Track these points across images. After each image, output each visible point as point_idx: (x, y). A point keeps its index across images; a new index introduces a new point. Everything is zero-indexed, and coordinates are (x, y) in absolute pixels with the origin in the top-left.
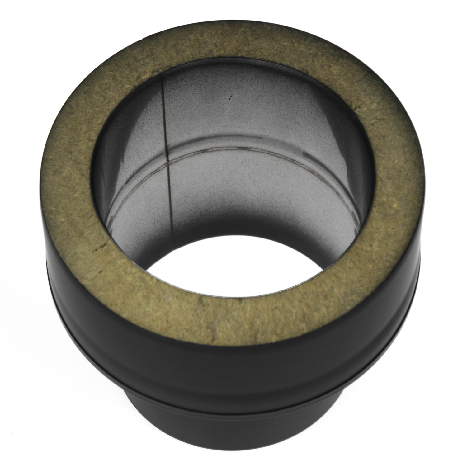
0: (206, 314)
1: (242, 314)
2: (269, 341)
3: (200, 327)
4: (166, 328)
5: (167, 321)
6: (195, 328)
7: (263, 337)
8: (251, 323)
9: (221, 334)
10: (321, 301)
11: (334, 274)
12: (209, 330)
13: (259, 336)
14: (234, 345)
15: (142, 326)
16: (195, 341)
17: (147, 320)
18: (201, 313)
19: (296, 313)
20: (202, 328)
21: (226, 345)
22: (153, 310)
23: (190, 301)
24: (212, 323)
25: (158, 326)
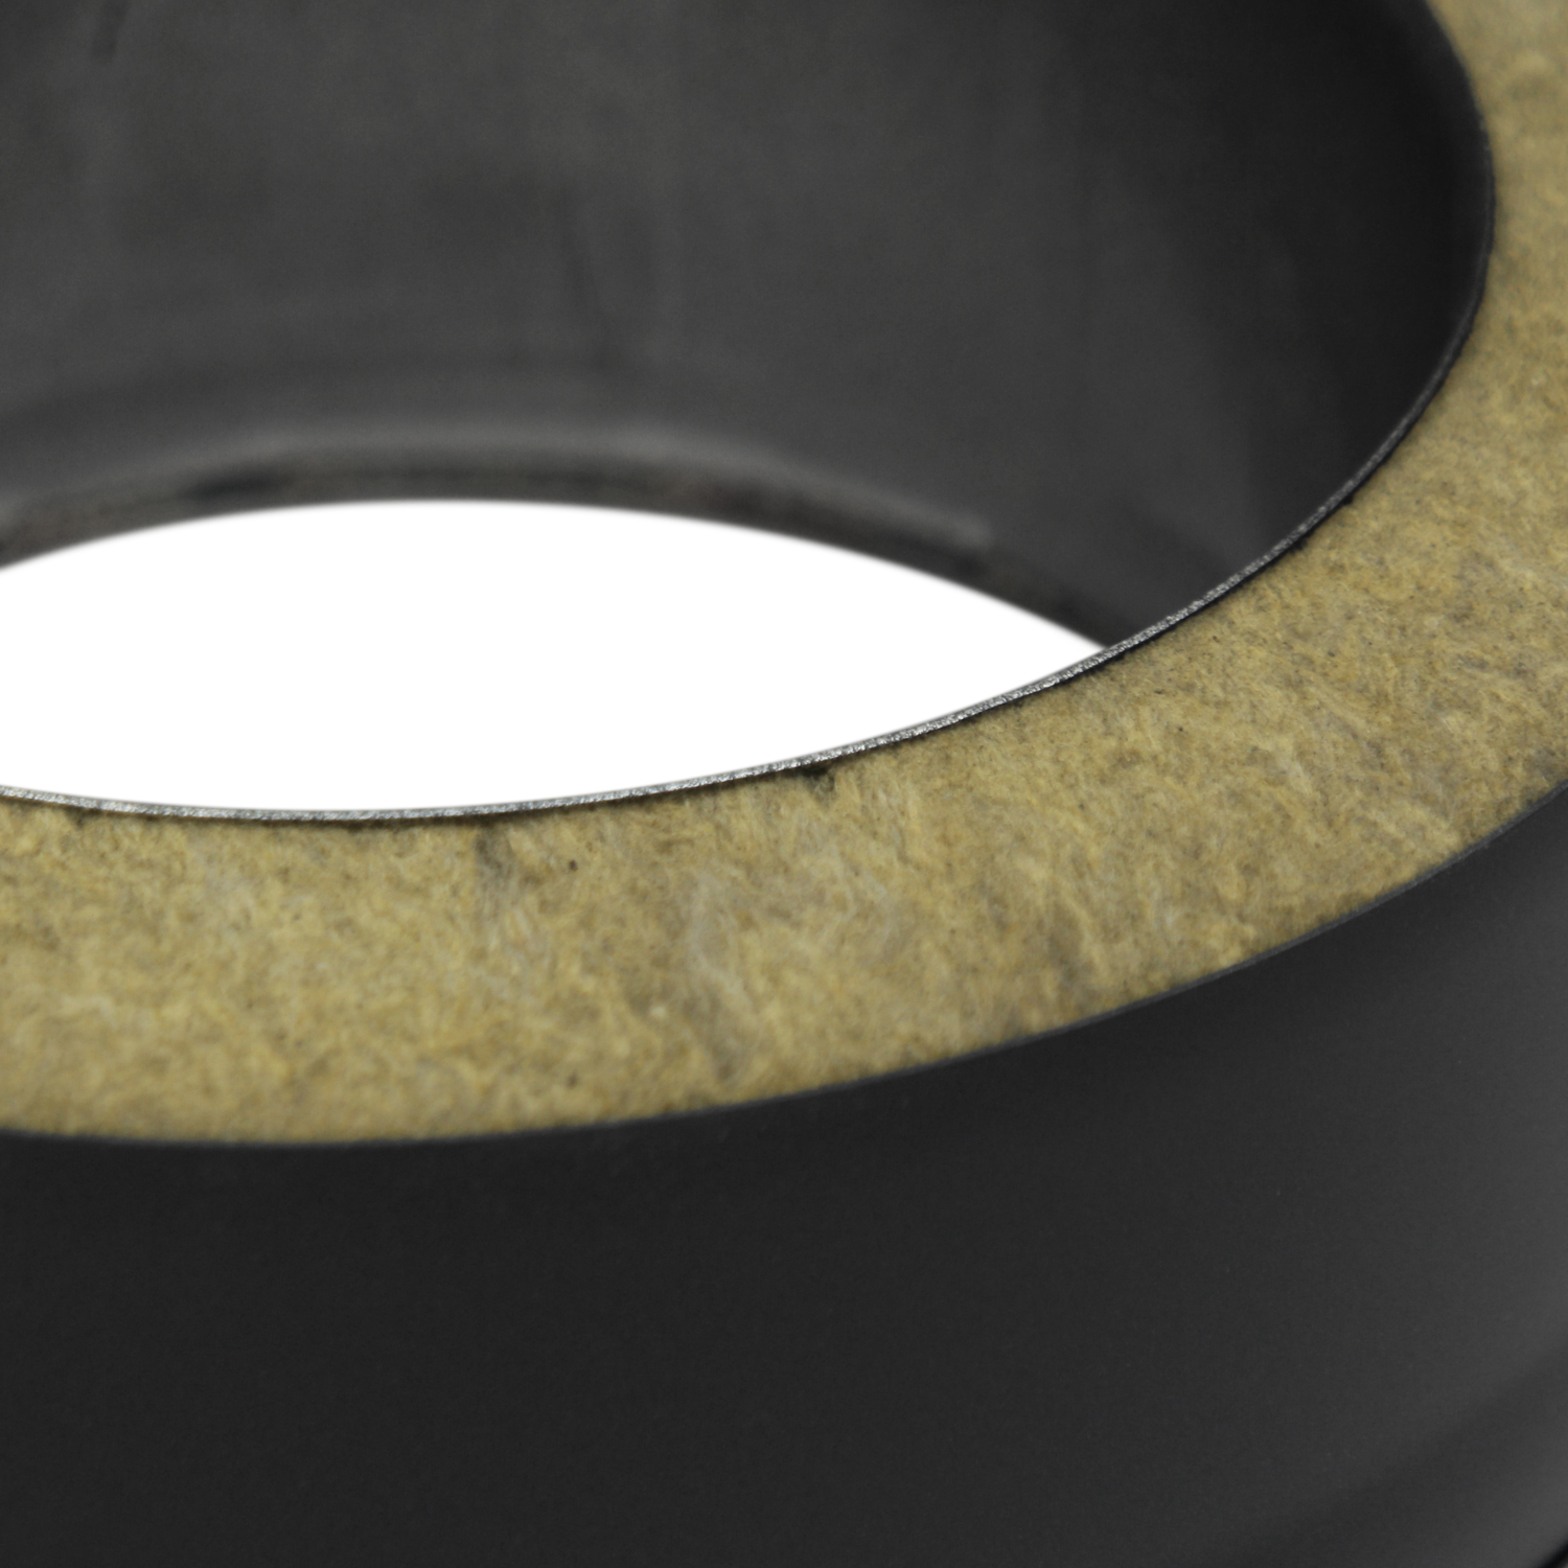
0: (586, 923)
1: (878, 854)
2: (1192, 969)
3: (579, 1012)
4: (291, 1082)
5: (278, 1038)
6: (539, 1027)
7: (1125, 945)
8: (981, 886)
9: (773, 1012)
10: (1441, 644)
11: (1446, 489)
12: (659, 1012)
13: (1092, 949)
14: (921, 1056)
15: (73, 1125)
16: (577, 1105)
17: (95, 1076)
18: (536, 929)
19: (1301, 754)
20: (593, 1014)
21: (851, 1075)
22: (119, 1001)
23: (411, 877)
24: (661, 962)
25: (209, 1090)
